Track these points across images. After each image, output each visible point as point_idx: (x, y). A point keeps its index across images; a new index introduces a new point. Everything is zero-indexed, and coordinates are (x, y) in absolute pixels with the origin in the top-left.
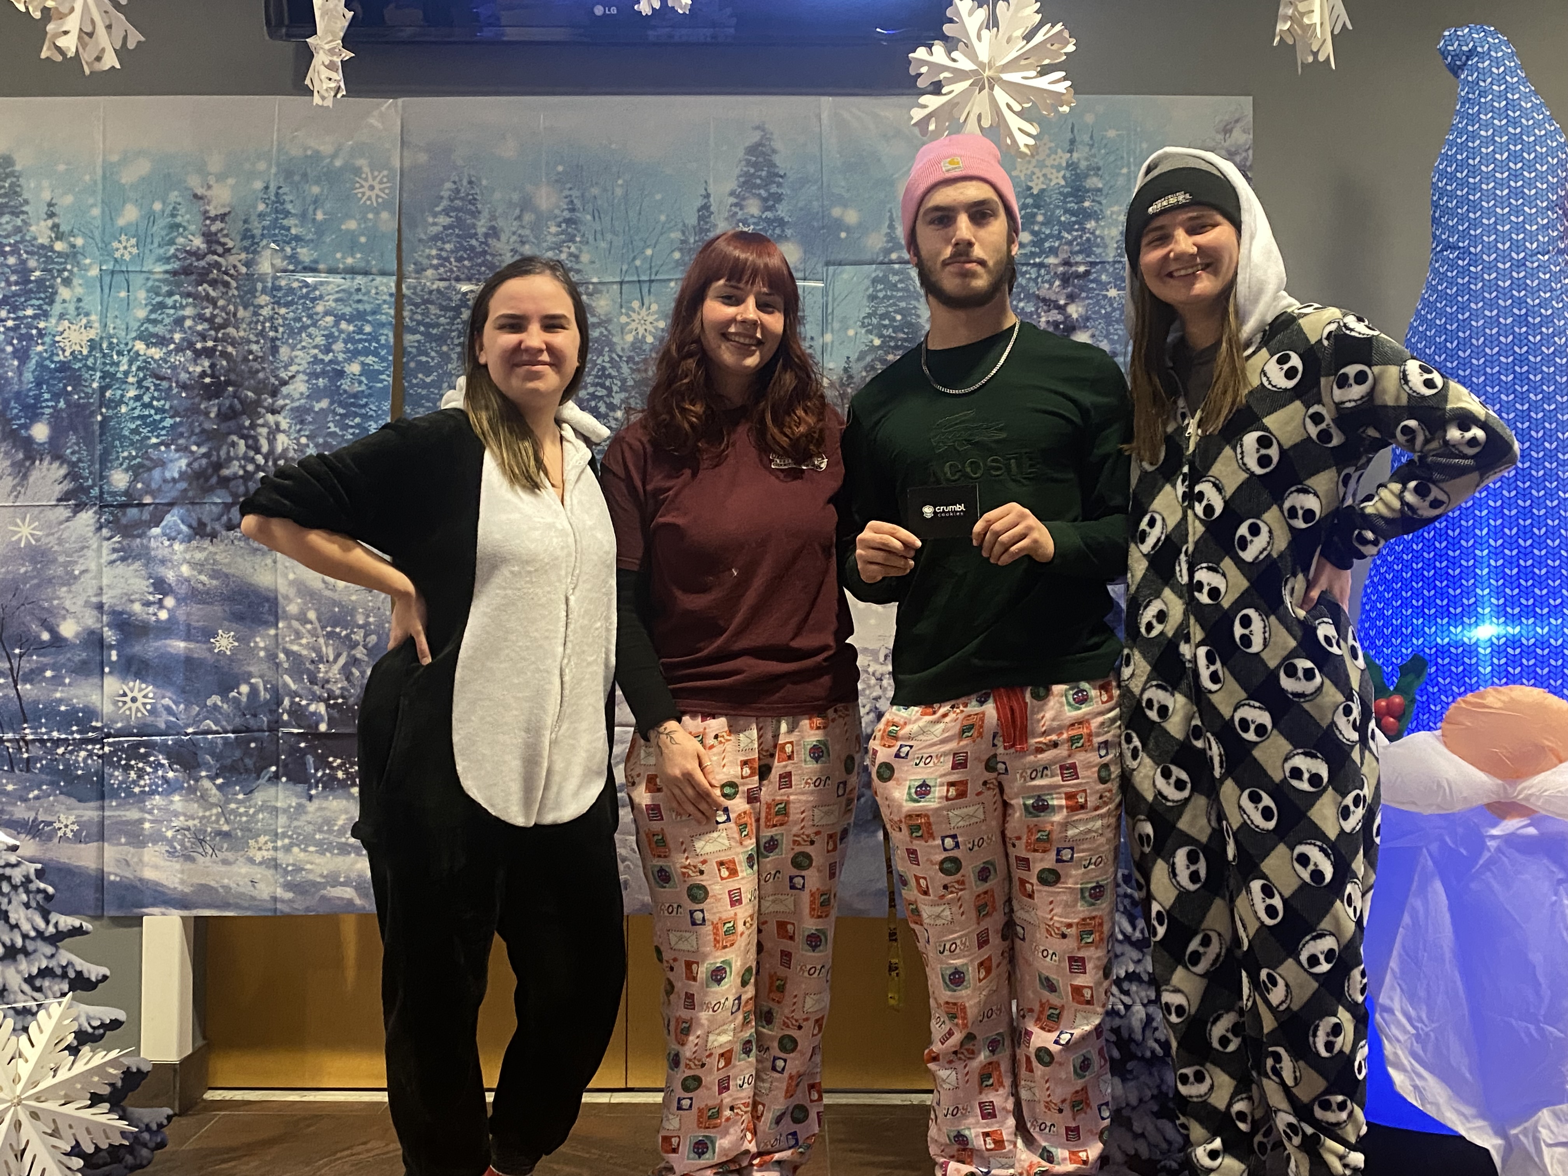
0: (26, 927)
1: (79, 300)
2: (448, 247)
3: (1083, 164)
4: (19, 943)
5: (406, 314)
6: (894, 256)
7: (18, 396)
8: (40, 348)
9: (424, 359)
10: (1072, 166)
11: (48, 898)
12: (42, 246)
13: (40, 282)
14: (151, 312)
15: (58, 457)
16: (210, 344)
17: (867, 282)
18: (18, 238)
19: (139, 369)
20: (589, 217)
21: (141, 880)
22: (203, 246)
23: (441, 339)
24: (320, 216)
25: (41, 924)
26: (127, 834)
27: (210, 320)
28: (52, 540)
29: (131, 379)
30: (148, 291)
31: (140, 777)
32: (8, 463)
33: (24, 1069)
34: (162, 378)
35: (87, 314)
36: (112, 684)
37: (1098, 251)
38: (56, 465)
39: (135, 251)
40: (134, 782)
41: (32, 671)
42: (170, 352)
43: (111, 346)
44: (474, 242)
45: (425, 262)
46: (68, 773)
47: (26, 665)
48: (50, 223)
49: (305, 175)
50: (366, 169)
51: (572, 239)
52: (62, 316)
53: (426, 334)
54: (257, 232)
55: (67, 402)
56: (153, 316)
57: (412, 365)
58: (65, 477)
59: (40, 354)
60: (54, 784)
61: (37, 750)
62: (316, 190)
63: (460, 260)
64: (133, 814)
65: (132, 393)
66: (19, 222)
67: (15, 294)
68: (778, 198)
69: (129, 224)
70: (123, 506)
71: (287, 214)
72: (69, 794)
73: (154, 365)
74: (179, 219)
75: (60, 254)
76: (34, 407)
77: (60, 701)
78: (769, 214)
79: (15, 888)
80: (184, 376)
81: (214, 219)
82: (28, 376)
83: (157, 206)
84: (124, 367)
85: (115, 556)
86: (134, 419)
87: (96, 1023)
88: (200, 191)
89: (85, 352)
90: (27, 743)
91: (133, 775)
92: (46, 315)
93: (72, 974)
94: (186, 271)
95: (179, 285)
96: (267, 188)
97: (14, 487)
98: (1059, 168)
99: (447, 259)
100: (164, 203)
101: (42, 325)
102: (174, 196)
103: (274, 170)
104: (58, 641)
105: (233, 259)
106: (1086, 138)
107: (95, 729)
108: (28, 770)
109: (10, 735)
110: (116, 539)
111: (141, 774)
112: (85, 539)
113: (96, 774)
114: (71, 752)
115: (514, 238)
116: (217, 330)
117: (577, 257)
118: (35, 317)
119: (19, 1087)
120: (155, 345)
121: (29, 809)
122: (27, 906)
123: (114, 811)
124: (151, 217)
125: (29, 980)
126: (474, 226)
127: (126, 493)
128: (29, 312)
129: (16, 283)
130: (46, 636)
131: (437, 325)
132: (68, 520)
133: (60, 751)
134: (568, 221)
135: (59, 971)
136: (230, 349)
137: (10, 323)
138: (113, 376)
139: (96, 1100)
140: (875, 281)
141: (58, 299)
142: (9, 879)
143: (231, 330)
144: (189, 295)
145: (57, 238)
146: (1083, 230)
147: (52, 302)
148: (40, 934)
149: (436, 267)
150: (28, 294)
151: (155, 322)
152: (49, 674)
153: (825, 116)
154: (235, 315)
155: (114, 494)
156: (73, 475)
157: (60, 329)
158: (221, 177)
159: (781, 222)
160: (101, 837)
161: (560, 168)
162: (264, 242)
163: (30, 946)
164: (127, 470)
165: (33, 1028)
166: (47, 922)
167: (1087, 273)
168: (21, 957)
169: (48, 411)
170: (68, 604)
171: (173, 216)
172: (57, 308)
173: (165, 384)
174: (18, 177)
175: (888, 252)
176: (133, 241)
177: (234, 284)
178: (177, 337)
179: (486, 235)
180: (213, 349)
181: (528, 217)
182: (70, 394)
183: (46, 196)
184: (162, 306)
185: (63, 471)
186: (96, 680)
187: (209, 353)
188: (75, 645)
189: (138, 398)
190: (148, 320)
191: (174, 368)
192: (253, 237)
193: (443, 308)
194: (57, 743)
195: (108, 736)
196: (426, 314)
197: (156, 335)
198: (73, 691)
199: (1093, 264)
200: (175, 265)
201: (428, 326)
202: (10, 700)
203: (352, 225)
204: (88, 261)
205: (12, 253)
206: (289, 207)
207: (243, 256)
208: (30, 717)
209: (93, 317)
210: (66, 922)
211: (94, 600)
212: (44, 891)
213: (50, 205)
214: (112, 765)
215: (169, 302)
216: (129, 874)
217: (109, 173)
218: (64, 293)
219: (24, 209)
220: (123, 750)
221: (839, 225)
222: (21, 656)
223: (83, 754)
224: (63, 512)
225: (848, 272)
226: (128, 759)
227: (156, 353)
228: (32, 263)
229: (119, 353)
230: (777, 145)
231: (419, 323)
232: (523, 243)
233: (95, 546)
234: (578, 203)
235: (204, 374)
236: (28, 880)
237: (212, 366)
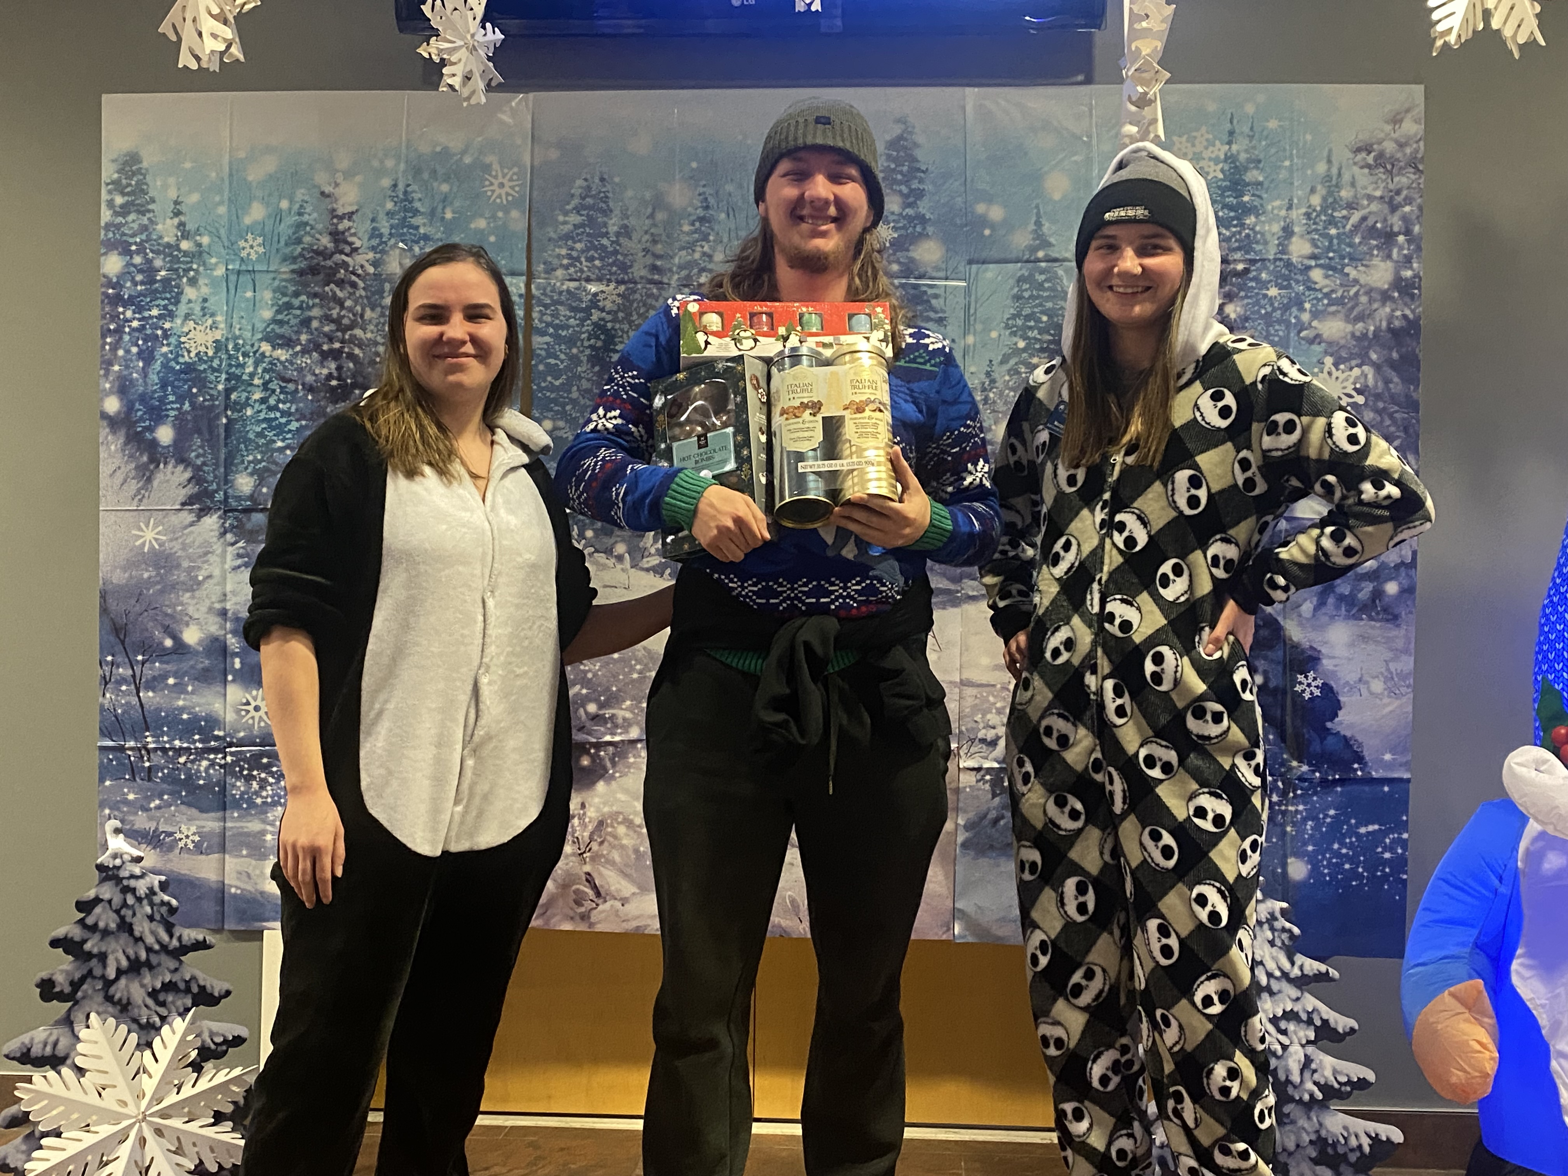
0: (150, 940)
1: (205, 300)
2: (579, 246)
3: (1243, 157)
4: (143, 955)
5: (535, 315)
6: (1041, 254)
7: (143, 398)
8: (165, 349)
9: (552, 361)
10: (1230, 158)
11: (172, 911)
12: (168, 245)
13: (166, 281)
14: (278, 312)
15: (182, 460)
16: (337, 345)
17: (1012, 282)
18: (144, 237)
19: (265, 370)
20: (723, 216)
21: (262, 893)
22: (330, 245)
23: (571, 341)
24: (449, 215)
25: (165, 937)
26: (248, 846)
27: (337, 321)
28: (177, 546)
29: (256, 381)
30: (274, 291)
31: (262, 788)
32: (133, 465)
33: (149, 1085)
34: (289, 381)
35: (212, 315)
36: (235, 693)
37: (1258, 247)
38: (181, 468)
39: (261, 250)
40: (257, 793)
41: (154, 678)
42: (296, 354)
43: (237, 348)
44: (605, 241)
45: (555, 262)
46: (189, 782)
47: (148, 673)
48: (176, 221)
49: (434, 172)
50: (496, 166)
51: (705, 238)
52: (187, 317)
53: (556, 337)
54: (385, 231)
55: (192, 404)
56: (279, 317)
57: (541, 367)
58: (189, 481)
59: (165, 355)
60: (174, 794)
61: (158, 759)
62: (445, 188)
63: (591, 259)
64: (254, 826)
65: (257, 396)
66: (145, 221)
67: (140, 294)
68: (919, 194)
69: (256, 223)
70: (247, 511)
71: (416, 212)
72: (189, 805)
73: (280, 367)
74: (306, 218)
75: (186, 254)
76: (159, 409)
77: (182, 710)
78: (910, 211)
79: (139, 900)
80: (309, 379)
81: (341, 218)
82: (154, 378)
83: (284, 204)
84: (249, 369)
85: (239, 562)
86: (259, 422)
87: (219, 1040)
88: (328, 189)
89: (210, 353)
90: (148, 751)
91: (255, 785)
92: (171, 315)
93: (195, 989)
94: (314, 270)
95: (306, 285)
96: (395, 186)
97: (138, 491)
98: (1216, 161)
99: (578, 259)
100: (291, 201)
101: (167, 325)
102: (300, 194)
103: (402, 166)
104: (181, 648)
105: (360, 259)
106: (1246, 129)
107: (217, 738)
108: (150, 779)
109: (132, 744)
110: (241, 544)
111: (263, 784)
112: (210, 544)
113: (218, 784)
114: (193, 762)
115: (647, 237)
116: (344, 331)
117: (710, 257)
118: (160, 317)
119: (144, 1103)
120: (281, 346)
121: (150, 819)
122: (151, 918)
123: (235, 822)
124: (278, 216)
125: (153, 994)
126: (605, 225)
127: (251, 497)
128: (155, 312)
129: (142, 283)
130: (168, 643)
131: (567, 327)
132: (192, 524)
133: (182, 760)
134: (702, 220)
135: (182, 986)
136: (357, 351)
137: (135, 324)
138: (238, 378)
139: (219, 1118)
140: (1020, 280)
141: (184, 299)
142: (133, 890)
143: (358, 332)
144: (316, 295)
145: (183, 237)
146: (1242, 225)
147: (177, 302)
148: (164, 947)
149: (566, 268)
150: (154, 294)
151: (280, 323)
152: (171, 681)
153: (969, 108)
154: (362, 316)
155: (239, 498)
156: (197, 479)
157: (186, 329)
158: (349, 175)
159: (922, 219)
160: (223, 849)
161: (694, 165)
162: (393, 241)
163: (154, 959)
164: (252, 474)
165: (157, 1043)
166: (171, 936)
167: (1246, 271)
168: (145, 971)
169: (173, 413)
170: (191, 610)
171: (300, 214)
172: (182, 309)
173: (291, 387)
174: (145, 176)
175: (1034, 250)
176: (260, 240)
177: (361, 284)
178: (304, 338)
179: (618, 234)
180: (340, 351)
181: (660, 216)
182: (196, 395)
183: (173, 194)
184: (288, 306)
185: (188, 475)
186: (219, 688)
187: (335, 355)
188: (197, 653)
189: (263, 401)
190: (274, 321)
191: (300, 370)
192: (381, 236)
193: (572, 309)
194: (179, 751)
195: (231, 745)
196: (555, 316)
197: (282, 337)
198: (195, 699)
199: (1253, 262)
200: (303, 264)
201: (557, 327)
202: (133, 707)
203: (481, 223)
204: (213, 260)
205: (138, 252)
206: (417, 205)
207: (371, 255)
208: (152, 725)
209: (219, 318)
210: (191, 935)
211: (218, 606)
212: (168, 904)
213: (176, 203)
214: (234, 774)
215: (296, 302)
216: (249, 887)
217: (235, 172)
218: (190, 293)
219: (150, 207)
220: (245, 760)
221: (984, 221)
222: (143, 663)
223: (205, 763)
224: (187, 517)
225: (991, 271)
226: (250, 769)
227: (282, 354)
228: (158, 263)
229: (245, 355)
230: (920, 139)
231: (548, 325)
232: (655, 242)
233: (219, 551)
234: (712, 201)
235: (330, 377)
236: (152, 892)
237: (339, 368)
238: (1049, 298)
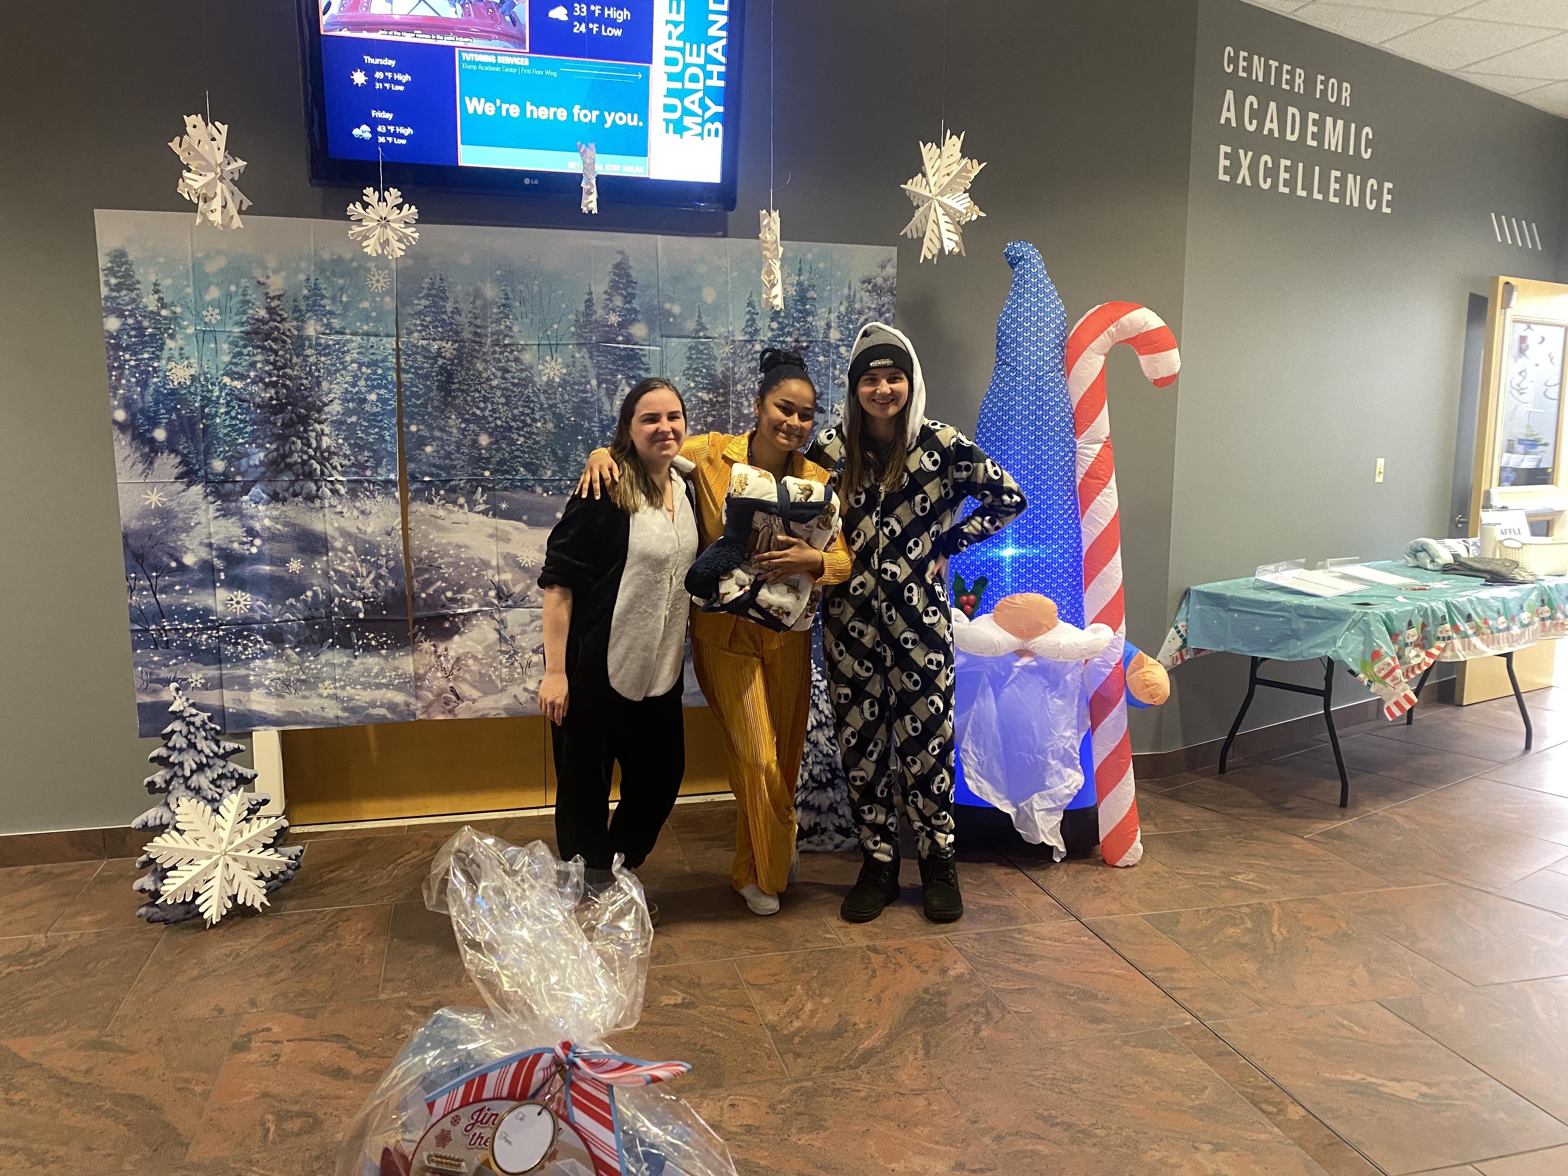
0: (207, 751)
1: (181, 349)
2: (428, 319)
3: (806, 283)
4: (205, 761)
5: (402, 361)
6: (701, 334)
7: (142, 411)
8: (155, 380)
9: (415, 389)
10: (800, 284)
11: (218, 733)
12: (152, 312)
13: (152, 335)
14: (234, 357)
15: (173, 451)
16: (274, 379)
17: (686, 349)
18: (134, 306)
19: (227, 394)
20: (517, 304)
21: (250, 711)
22: (267, 316)
23: (426, 377)
24: (345, 299)
25: (216, 748)
26: (238, 684)
27: (274, 364)
28: (174, 504)
29: (222, 401)
30: (230, 344)
31: (245, 649)
32: (138, 454)
33: (224, 835)
34: (244, 401)
35: (187, 358)
36: (222, 594)
37: (814, 334)
38: (173, 456)
39: (219, 317)
40: (241, 652)
41: (165, 586)
42: (247, 384)
43: (206, 379)
44: (444, 316)
45: (413, 328)
46: (196, 648)
47: (161, 583)
48: (156, 296)
49: (333, 271)
50: (373, 269)
51: (507, 317)
52: (169, 359)
53: (415, 374)
54: (303, 308)
55: (178, 416)
56: (235, 361)
57: (408, 393)
58: (180, 463)
59: (155, 383)
60: (186, 656)
61: (173, 635)
62: (341, 282)
63: (436, 327)
64: (242, 672)
65: (222, 410)
66: (134, 295)
67: (134, 344)
68: (633, 296)
69: (213, 300)
70: (222, 482)
71: (323, 297)
72: (197, 661)
73: (237, 392)
74: (248, 297)
75: (165, 318)
76: (154, 418)
77: (187, 605)
78: (628, 306)
79: (198, 729)
80: (258, 400)
81: (274, 298)
82: (149, 398)
83: (233, 288)
84: (216, 394)
85: (218, 514)
86: (226, 427)
87: (254, 802)
88: (262, 280)
89: (188, 383)
90: (165, 631)
91: (240, 648)
92: (158, 358)
93: (237, 776)
94: (256, 332)
95: (251, 340)
96: (308, 280)
97: (144, 471)
98: (793, 285)
99: (427, 327)
100: (237, 286)
101: (156, 364)
102: (244, 282)
103: (312, 268)
104: (182, 568)
105: (287, 325)
106: (808, 268)
107: (212, 621)
108: (168, 648)
109: (154, 627)
110: (219, 502)
111: (245, 647)
112: (197, 503)
113: (215, 648)
114: (197, 636)
115: (470, 315)
116: (278, 370)
117: (510, 328)
118: (150, 359)
119: (224, 845)
120: (237, 379)
121: (171, 671)
122: (206, 738)
123: (228, 670)
124: (229, 295)
125: (213, 782)
126: (444, 307)
127: (223, 474)
128: (146, 356)
129: (135, 337)
130: (174, 564)
131: (423, 368)
132: (184, 491)
133: (189, 635)
134: (504, 306)
135: (229, 775)
136: (288, 382)
137: (132, 363)
138: (209, 399)
139: (266, 847)
140: (690, 348)
141: (166, 348)
142: (193, 724)
143: (288, 371)
144: (258, 347)
145: (162, 307)
146: (806, 322)
147: (162, 350)
148: (216, 755)
149: (420, 332)
150: (144, 344)
151: (236, 364)
152: (177, 588)
153: (659, 248)
154: (291, 361)
155: (216, 475)
156: (185, 462)
157: (169, 367)
158: (276, 271)
159: (635, 311)
160: (221, 686)
161: (499, 273)
162: (309, 315)
163: (211, 762)
164: (223, 460)
165: (222, 809)
166: (219, 747)
167: (808, 347)
168: (207, 769)
169: (164, 421)
170: (187, 544)
171: (244, 295)
172: (165, 354)
173: (245, 405)
174: (131, 265)
175: (698, 331)
176: (217, 311)
177: (289, 341)
178: (252, 374)
179: (452, 313)
180: (277, 382)
181: (479, 303)
182: (179, 410)
183: (153, 278)
184: (240, 354)
185: (178, 460)
186: (211, 591)
187: (274, 385)
188: (193, 570)
189: (227, 413)
190: (231, 363)
191: (251, 394)
192: (300, 311)
193: (425, 357)
194: (187, 630)
195: (222, 625)
196: (415, 361)
197: (237, 373)
198: (194, 598)
199: (811, 342)
200: (248, 328)
201: (415, 368)
202: (152, 605)
203: (366, 304)
204: (186, 323)
205: (130, 316)
206: (324, 292)
207: (295, 323)
208: (166, 615)
209: (192, 361)
210: (230, 745)
211: (206, 541)
212: (215, 729)
213: (155, 285)
214: (225, 642)
215: (245, 351)
216: (241, 708)
217: (197, 265)
218: (170, 344)
219: (138, 286)
220: (232, 633)
221: (669, 314)
222: (157, 577)
223: (205, 636)
224: (179, 486)
225: (674, 342)
226: (236, 639)
227: (238, 384)
228: (146, 323)
229: (213, 384)
230: (631, 263)
231: (411, 367)
232: (476, 318)
233: (204, 507)
234: (511, 295)
235: (271, 398)
236: (204, 723)
237: (277, 393)
238: (706, 359)
